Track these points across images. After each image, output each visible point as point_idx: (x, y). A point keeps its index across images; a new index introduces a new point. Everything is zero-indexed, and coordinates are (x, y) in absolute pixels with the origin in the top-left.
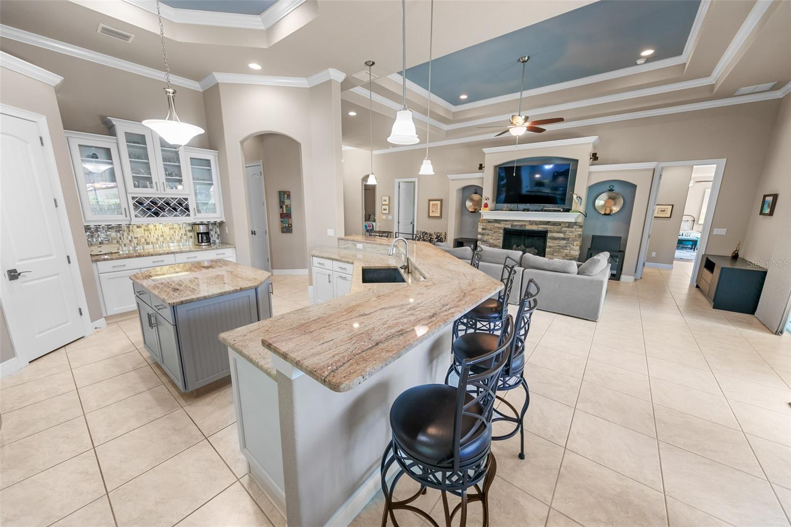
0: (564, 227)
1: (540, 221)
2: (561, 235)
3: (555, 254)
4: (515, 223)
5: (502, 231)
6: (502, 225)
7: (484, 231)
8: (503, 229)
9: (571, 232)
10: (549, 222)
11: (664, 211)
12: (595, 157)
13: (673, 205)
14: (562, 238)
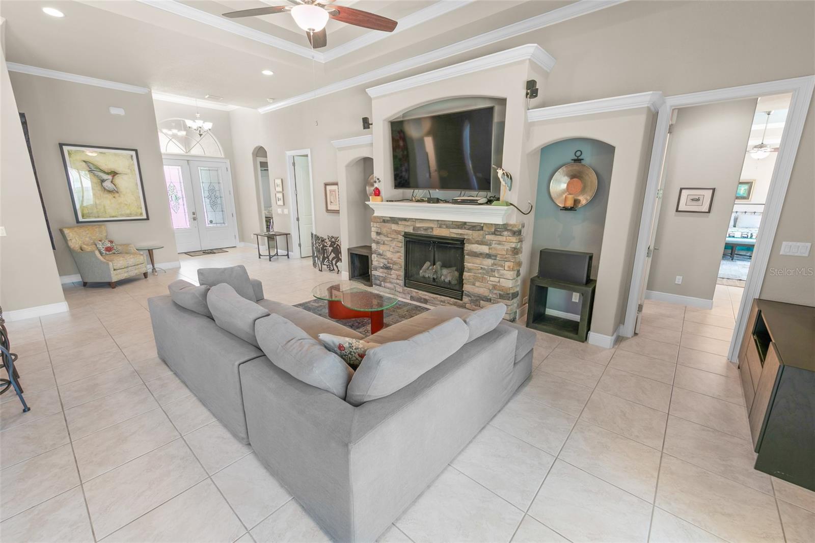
0: (489, 234)
1: (452, 221)
2: (485, 249)
3: (477, 284)
4: (418, 225)
5: (401, 238)
6: (401, 228)
7: (378, 237)
8: (403, 234)
9: (500, 243)
10: (465, 223)
11: (698, 200)
12: (532, 89)
13: (714, 190)
14: (487, 254)
